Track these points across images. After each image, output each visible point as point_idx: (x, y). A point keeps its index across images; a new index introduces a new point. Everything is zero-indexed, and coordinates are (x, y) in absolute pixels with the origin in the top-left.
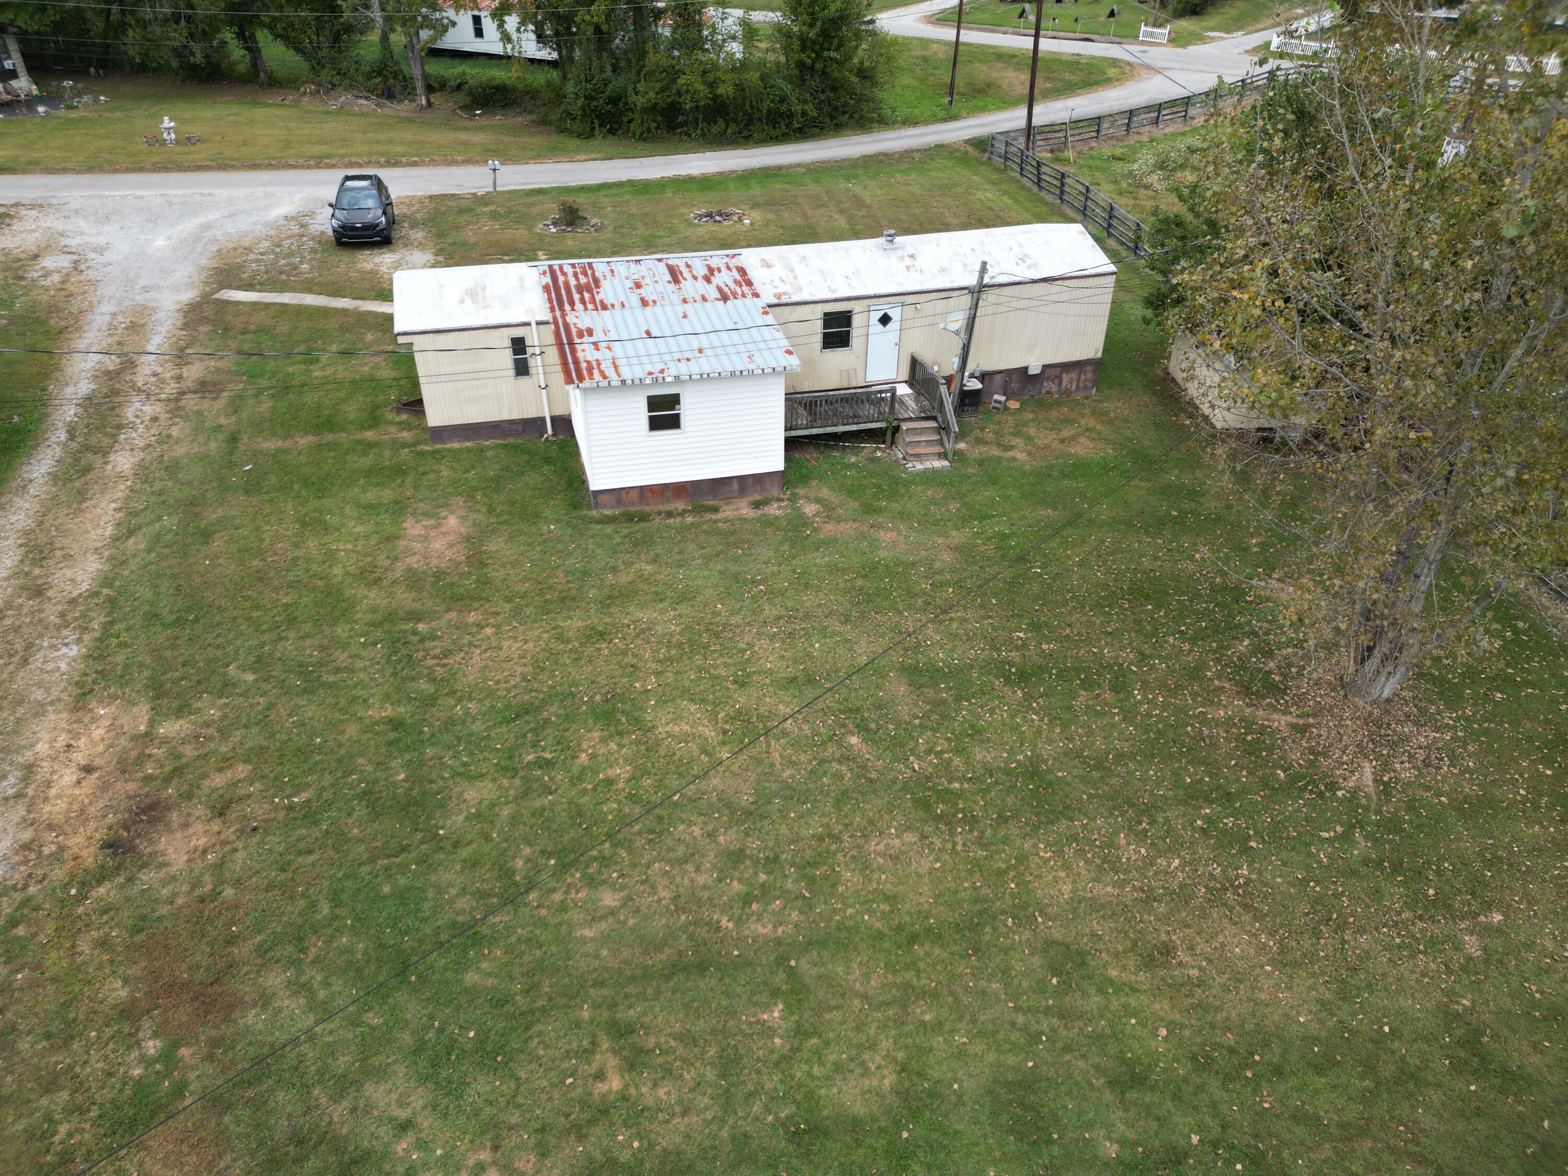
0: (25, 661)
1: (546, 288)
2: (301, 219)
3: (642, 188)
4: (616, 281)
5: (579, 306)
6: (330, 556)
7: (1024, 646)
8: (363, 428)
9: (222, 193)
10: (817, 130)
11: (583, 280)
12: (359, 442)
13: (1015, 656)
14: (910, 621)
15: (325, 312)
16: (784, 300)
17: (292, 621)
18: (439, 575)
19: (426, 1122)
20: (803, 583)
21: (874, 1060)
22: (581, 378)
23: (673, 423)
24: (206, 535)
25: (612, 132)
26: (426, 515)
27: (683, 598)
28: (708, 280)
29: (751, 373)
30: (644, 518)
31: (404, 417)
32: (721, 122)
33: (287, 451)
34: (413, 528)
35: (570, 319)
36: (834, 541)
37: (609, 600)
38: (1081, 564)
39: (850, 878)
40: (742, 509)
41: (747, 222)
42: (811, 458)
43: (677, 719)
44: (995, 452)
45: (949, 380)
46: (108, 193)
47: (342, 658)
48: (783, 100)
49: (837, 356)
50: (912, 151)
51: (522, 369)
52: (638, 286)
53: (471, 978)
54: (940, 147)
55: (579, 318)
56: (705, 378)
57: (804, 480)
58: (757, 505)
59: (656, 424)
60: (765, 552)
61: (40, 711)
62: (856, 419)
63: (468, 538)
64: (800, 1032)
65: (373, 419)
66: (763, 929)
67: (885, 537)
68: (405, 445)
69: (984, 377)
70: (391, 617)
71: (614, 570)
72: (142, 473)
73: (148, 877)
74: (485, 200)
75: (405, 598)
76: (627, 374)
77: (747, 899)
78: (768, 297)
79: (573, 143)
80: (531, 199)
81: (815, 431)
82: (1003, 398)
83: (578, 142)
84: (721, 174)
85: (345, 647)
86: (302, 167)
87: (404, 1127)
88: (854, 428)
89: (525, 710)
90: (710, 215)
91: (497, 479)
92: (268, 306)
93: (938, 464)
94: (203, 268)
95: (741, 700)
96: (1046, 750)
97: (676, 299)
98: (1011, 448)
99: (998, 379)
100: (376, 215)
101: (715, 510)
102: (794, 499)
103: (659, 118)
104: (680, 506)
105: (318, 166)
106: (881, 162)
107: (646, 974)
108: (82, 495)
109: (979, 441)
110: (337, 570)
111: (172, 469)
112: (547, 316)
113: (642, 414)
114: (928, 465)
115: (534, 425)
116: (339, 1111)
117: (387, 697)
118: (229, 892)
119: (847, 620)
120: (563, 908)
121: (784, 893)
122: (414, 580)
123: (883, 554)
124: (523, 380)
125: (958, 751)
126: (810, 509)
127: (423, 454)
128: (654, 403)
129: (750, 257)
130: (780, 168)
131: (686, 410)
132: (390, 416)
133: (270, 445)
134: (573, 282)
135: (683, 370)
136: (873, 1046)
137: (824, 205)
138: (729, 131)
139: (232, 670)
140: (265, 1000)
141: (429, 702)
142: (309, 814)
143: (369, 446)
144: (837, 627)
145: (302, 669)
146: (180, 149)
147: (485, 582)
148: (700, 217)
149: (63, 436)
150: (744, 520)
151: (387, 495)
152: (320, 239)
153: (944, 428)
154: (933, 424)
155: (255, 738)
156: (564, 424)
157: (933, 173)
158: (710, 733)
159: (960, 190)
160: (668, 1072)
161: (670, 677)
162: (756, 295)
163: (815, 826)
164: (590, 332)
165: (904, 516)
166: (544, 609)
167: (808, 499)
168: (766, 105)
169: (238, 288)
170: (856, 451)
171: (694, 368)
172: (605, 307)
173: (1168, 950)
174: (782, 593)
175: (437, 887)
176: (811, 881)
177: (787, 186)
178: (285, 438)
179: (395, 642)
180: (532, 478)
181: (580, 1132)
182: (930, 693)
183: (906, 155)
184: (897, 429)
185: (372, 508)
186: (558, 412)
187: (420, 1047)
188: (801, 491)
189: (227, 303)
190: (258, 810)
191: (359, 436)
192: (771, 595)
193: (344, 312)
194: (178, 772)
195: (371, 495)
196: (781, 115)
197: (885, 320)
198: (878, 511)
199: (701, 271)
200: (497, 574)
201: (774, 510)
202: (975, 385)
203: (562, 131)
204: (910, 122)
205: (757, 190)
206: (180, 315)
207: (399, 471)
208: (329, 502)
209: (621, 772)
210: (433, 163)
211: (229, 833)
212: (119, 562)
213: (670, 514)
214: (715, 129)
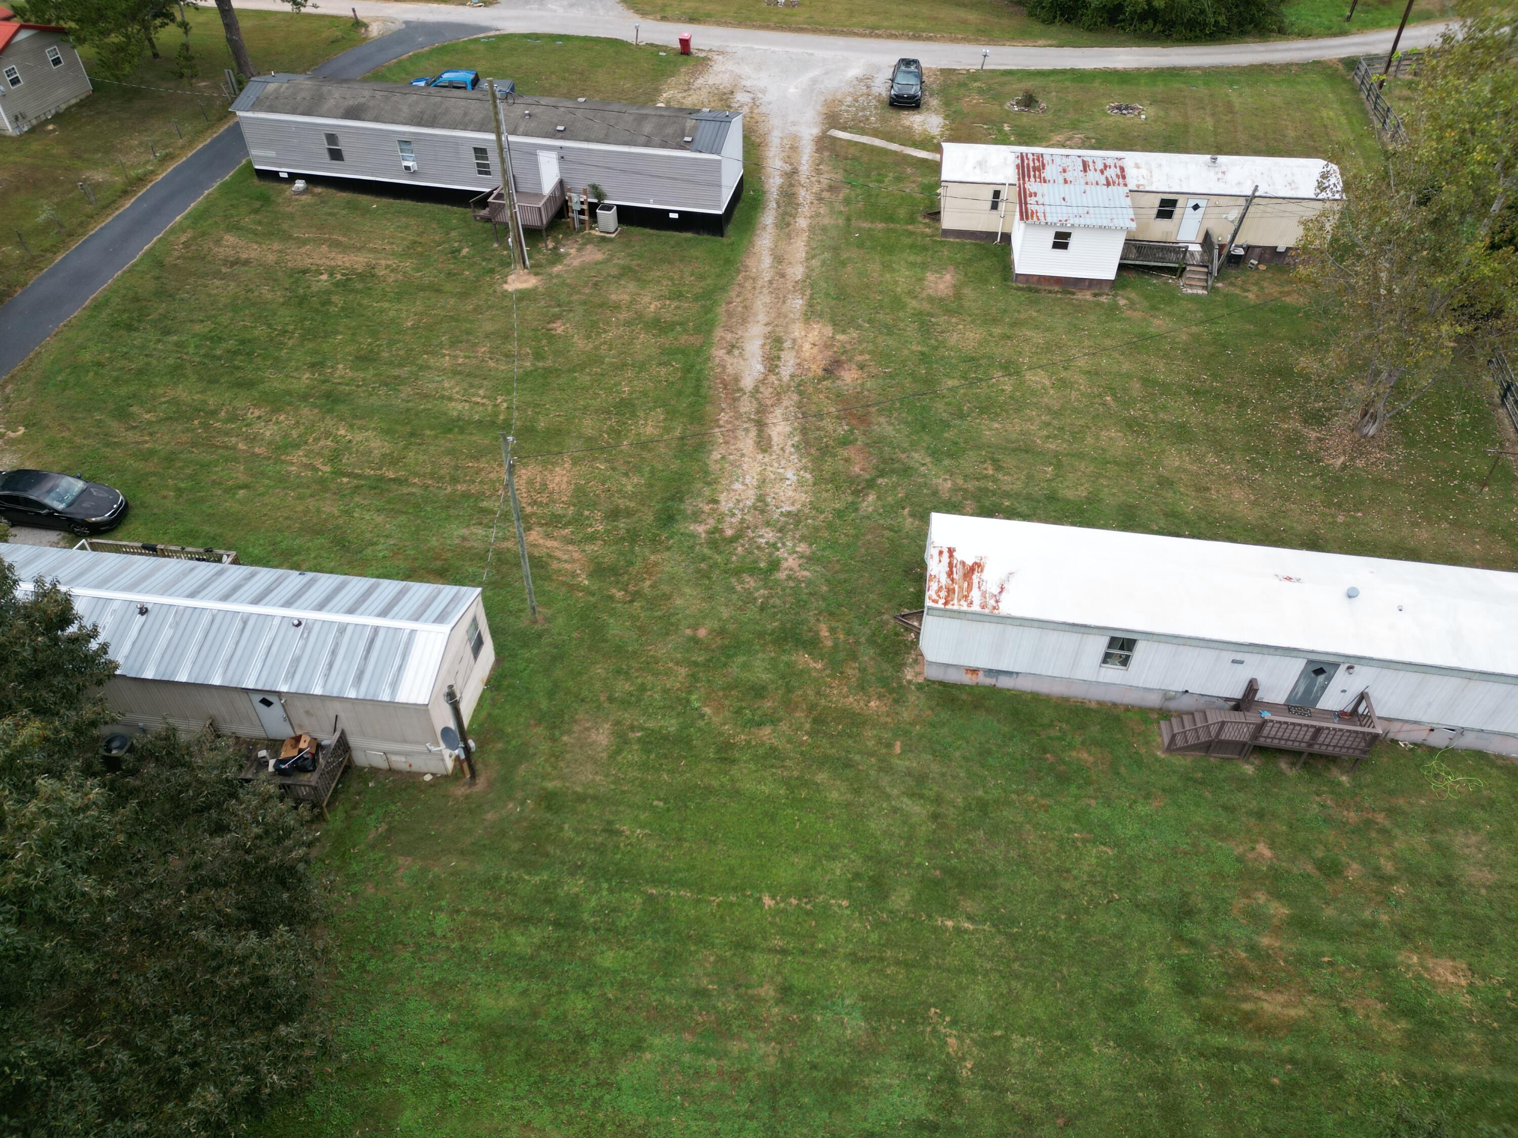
0: (784, 302)
1: (1018, 166)
2: (866, 80)
3: (1079, 76)
4: (1054, 167)
5: (1032, 179)
6: (896, 283)
7: (1205, 381)
8: (908, 223)
9: (819, 53)
10: (1224, 35)
11: (1037, 164)
12: (907, 230)
13: (1198, 384)
14: (1153, 360)
15: (886, 152)
16: (1141, 189)
17: (881, 307)
18: (941, 300)
19: (930, 465)
20: (1107, 334)
21: (1081, 488)
22: (1027, 218)
23: (1064, 246)
24: (843, 264)
25: (1068, 21)
26: (937, 272)
27: (1048, 329)
28: (1102, 172)
29: (1110, 228)
30: (1037, 291)
31: (927, 221)
32: (1150, 22)
33: (873, 230)
34: (931, 277)
35: (1027, 186)
36: (1129, 319)
37: (1014, 324)
38: (1254, 354)
39: (1090, 440)
40: (1088, 296)
41: (1143, 117)
42: (1131, 276)
43: (1034, 375)
44: (1238, 292)
45: (1222, 247)
46: (756, 47)
47: (902, 325)
48: (1202, 12)
49: (1164, 223)
50: (1292, 64)
51: (995, 206)
52: (1064, 171)
53: (946, 435)
54: (1316, 63)
55: (1032, 186)
56: (1086, 227)
57: (1124, 287)
58: (1095, 295)
59: (1056, 246)
60: (1092, 318)
61: (793, 321)
62: (1162, 260)
63: (955, 286)
64: (1057, 476)
65: (912, 220)
66: (1052, 446)
67: (1156, 322)
68: (927, 236)
69: (1248, 249)
70: (921, 313)
71: (1019, 312)
72: (811, 228)
73: (839, 382)
74: (974, 76)
75: (926, 306)
76: (1049, 220)
77: (1048, 437)
78: (1132, 186)
79: (1038, 27)
80: (1004, 79)
81: (1137, 263)
82: (1256, 262)
83: (1042, 27)
84: (1138, 69)
85: (903, 321)
86: (863, 36)
87: (924, 465)
88: (1160, 264)
89: (973, 359)
90: (1119, 108)
91: (970, 260)
92: (857, 143)
93: (1200, 292)
94: (819, 113)
95: (1063, 374)
96: (1193, 420)
97: (1083, 181)
98: (1248, 291)
99: (1257, 250)
100: (914, 90)
101: (1074, 294)
102: (1115, 295)
103: (1105, 15)
104: (1056, 288)
105: (870, 36)
106: (1263, 71)
107: (1006, 448)
108: (789, 236)
109: (1232, 284)
110: (899, 289)
111: (824, 229)
112: (1015, 181)
113: (1051, 239)
114: (1195, 291)
115: (992, 235)
116: (903, 456)
117: (919, 343)
118: (866, 393)
119: (1123, 354)
120: (980, 424)
121: (1062, 439)
122: (931, 299)
123: (1152, 329)
124: (994, 212)
125: (1153, 412)
126: (1122, 302)
127: (936, 241)
128: (1058, 235)
129: (1130, 159)
130: (1183, 69)
131: (1073, 242)
132: (920, 219)
133: (866, 225)
134: (1031, 164)
135: (1077, 221)
136: (1082, 485)
137: (1203, 108)
138: (1155, 31)
139: (860, 321)
140: (879, 424)
141: (936, 348)
142: (891, 376)
143: (911, 234)
144: (1117, 356)
145: (886, 326)
146: (787, 11)
147: (962, 307)
148: (1113, 108)
149: (775, 206)
150: (1086, 301)
151: (919, 259)
152: (878, 97)
153: (1209, 273)
154: (1205, 270)
155: (871, 347)
156: (1007, 238)
157: (1299, 87)
158: (1047, 383)
159: (1312, 106)
160: (1009, 474)
161: (1035, 359)
162: (1125, 185)
163: (1082, 422)
164: (1035, 194)
165: (1170, 314)
166: (985, 322)
167: (1123, 297)
168: (1188, 15)
169: (839, 129)
170: (1158, 277)
171: (1082, 222)
172: (1045, 181)
173: (1208, 489)
174: (1095, 337)
175: (937, 408)
176: (1074, 438)
177: (1182, 86)
178: (872, 222)
179: (922, 324)
180: (987, 263)
181: (978, 479)
182: (1150, 390)
183: (1286, 67)
184: (1184, 269)
185: (913, 265)
186: (1005, 231)
187: (928, 448)
188: (1120, 292)
189: (835, 139)
190: (874, 371)
191: (906, 227)
192: (1090, 336)
193: (895, 153)
194: (845, 352)
195: (912, 258)
196: (1199, 23)
197: (1196, 207)
198: (1157, 309)
199: (1100, 166)
200: (967, 304)
201: (1103, 299)
202: (1240, 252)
203: (1031, 15)
204: (1305, 34)
205: (1160, 87)
206: (813, 143)
207: (925, 248)
208: (894, 258)
209: (1008, 388)
210: (942, 39)
211: (865, 375)
212: (810, 269)
213: (1050, 292)
214: (1145, 28)
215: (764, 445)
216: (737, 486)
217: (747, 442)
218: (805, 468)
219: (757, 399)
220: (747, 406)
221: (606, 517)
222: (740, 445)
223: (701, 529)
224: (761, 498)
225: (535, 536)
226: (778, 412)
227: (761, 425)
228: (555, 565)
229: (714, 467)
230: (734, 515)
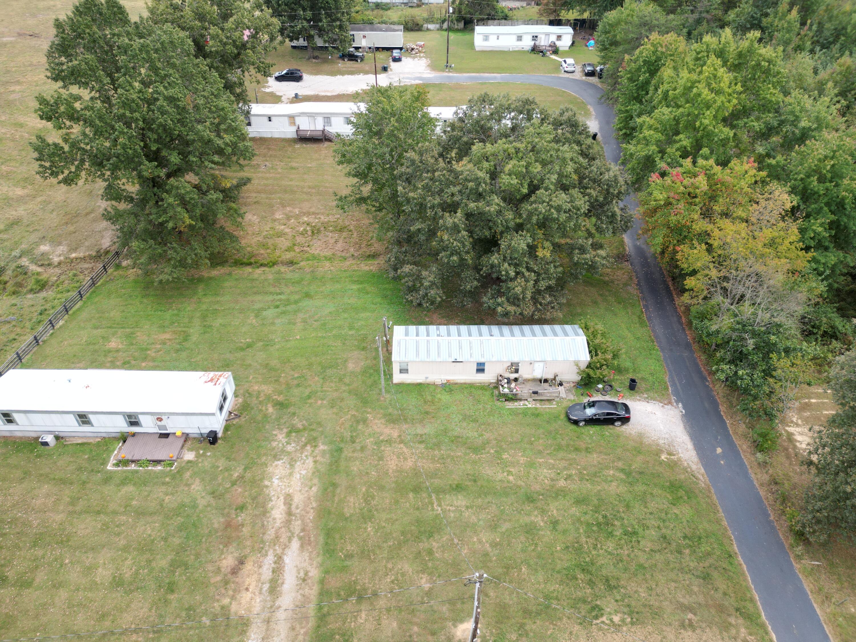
215: (288, 499)
216: (304, 472)
217: (298, 499)
218: (267, 487)
219: (290, 531)
220: (297, 525)
221: (366, 447)
222: (302, 497)
223: (322, 447)
224: (292, 466)
225: (395, 434)
226: (278, 524)
227: (289, 513)
228: (383, 421)
229: (316, 481)
230: (306, 456)
